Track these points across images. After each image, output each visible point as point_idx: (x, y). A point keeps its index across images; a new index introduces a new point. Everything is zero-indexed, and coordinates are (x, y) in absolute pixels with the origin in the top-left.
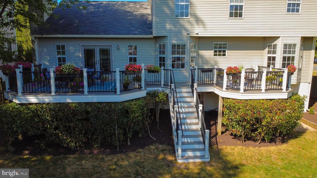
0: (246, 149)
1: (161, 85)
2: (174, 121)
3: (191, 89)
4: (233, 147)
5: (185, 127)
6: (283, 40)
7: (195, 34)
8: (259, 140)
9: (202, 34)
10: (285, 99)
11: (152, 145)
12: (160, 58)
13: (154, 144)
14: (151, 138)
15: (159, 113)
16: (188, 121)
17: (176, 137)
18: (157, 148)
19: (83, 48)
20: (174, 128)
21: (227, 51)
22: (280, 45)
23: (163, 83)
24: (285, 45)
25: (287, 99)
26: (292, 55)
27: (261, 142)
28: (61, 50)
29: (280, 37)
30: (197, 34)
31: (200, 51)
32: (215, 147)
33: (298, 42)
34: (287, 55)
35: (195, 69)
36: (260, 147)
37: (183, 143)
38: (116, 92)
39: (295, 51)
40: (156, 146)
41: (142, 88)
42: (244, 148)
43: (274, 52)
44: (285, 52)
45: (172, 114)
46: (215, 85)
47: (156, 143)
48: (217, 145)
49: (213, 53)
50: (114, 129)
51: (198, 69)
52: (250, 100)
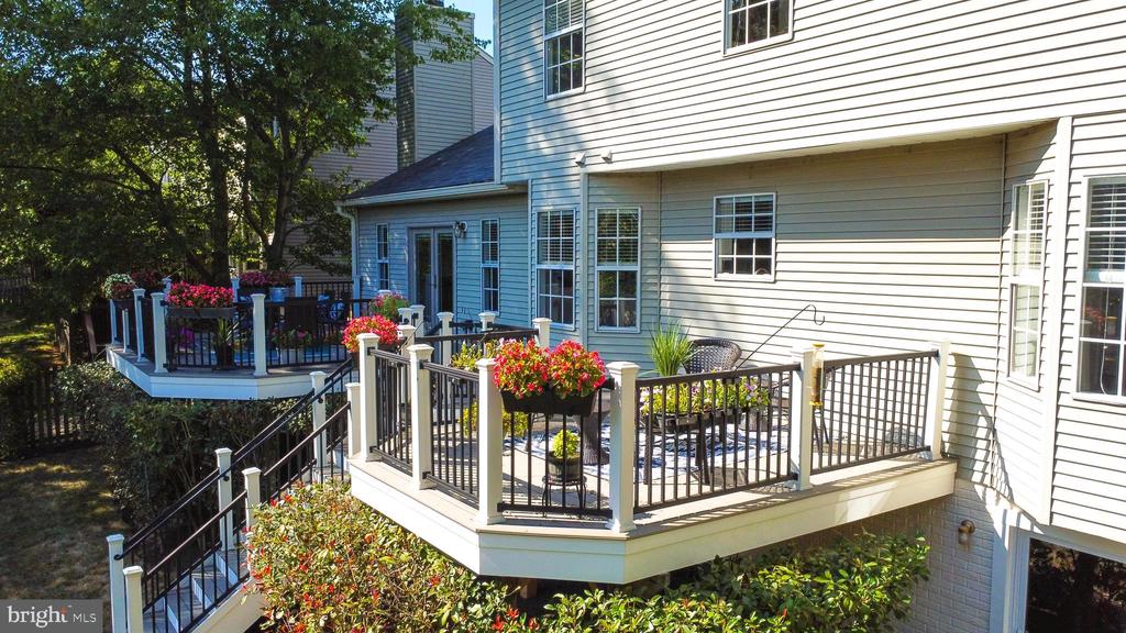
6: (1075, 148)
7: (602, 160)
9: (625, 160)
19: (414, 235)
21: (773, 245)
28: (383, 240)
30: (608, 160)
31: (667, 247)
49: (713, 257)
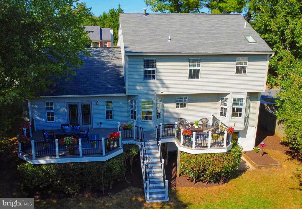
0: (195, 190)
1: (133, 138)
2: (143, 170)
3: (156, 142)
4: (187, 188)
5: (152, 175)
6: (232, 96)
7: (160, 92)
8: (206, 182)
9: (166, 93)
10: (225, 153)
11: (128, 188)
12: (132, 111)
13: (129, 187)
14: (127, 182)
15: (133, 162)
16: (154, 170)
17: (145, 183)
18: (131, 191)
19: (68, 104)
20: (144, 176)
21: (187, 103)
22: (230, 99)
23: (135, 136)
24: (234, 100)
25: (226, 153)
26: (240, 106)
27: (208, 183)
28: (49, 106)
29: (230, 93)
30: (162, 93)
31: (165, 105)
32: (173, 189)
33: (244, 96)
34: (235, 107)
35: (160, 125)
36: (206, 187)
37: (150, 188)
38: (102, 154)
39: (242, 104)
40: (131, 189)
41: (120, 146)
42: (195, 188)
43: (226, 105)
44: (234, 105)
45: (142, 165)
46: (176, 137)
47: (130, 186)
48: (175, 186)
49: (176, 105)
50: (101, 180)
51: (162, 125)
52: (200, 154)
